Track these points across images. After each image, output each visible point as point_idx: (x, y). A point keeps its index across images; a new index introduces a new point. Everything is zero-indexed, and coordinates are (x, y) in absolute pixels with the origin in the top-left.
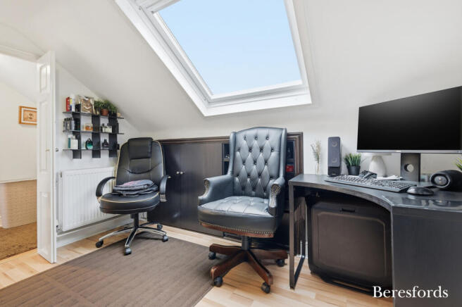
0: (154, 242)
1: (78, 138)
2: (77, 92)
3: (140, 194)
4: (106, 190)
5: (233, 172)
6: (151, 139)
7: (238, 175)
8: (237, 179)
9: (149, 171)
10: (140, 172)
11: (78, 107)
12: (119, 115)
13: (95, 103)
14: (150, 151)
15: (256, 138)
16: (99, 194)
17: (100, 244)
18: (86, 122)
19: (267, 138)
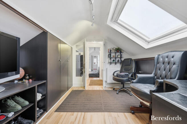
0: (127, 94)
1: (111, 59)
2: (111, 46)
3: (123, 77)
4: (115, 74)
5: (154, 74)
6: (131, 59)
7: (156, 75)
8: (156, 77)
9: (129, 70)
10: (126, 70)
11: (110, 51)
12: (122, 51)
13: (116, 49)
14: (130, 63)
15: (167, 57)
16: (113, 75)
17: (114, 89)
18: (113, 55)
19: (173, 57)
